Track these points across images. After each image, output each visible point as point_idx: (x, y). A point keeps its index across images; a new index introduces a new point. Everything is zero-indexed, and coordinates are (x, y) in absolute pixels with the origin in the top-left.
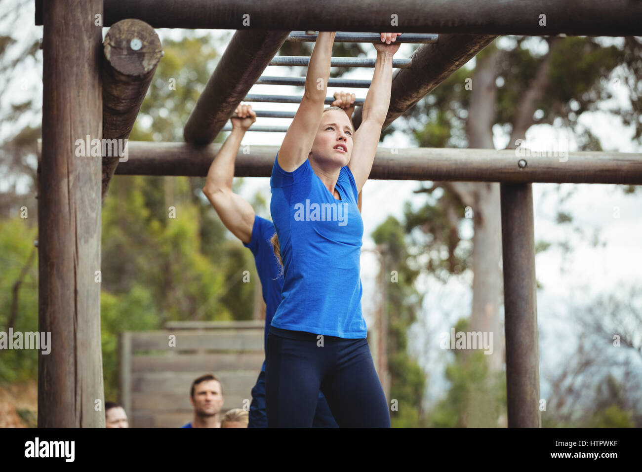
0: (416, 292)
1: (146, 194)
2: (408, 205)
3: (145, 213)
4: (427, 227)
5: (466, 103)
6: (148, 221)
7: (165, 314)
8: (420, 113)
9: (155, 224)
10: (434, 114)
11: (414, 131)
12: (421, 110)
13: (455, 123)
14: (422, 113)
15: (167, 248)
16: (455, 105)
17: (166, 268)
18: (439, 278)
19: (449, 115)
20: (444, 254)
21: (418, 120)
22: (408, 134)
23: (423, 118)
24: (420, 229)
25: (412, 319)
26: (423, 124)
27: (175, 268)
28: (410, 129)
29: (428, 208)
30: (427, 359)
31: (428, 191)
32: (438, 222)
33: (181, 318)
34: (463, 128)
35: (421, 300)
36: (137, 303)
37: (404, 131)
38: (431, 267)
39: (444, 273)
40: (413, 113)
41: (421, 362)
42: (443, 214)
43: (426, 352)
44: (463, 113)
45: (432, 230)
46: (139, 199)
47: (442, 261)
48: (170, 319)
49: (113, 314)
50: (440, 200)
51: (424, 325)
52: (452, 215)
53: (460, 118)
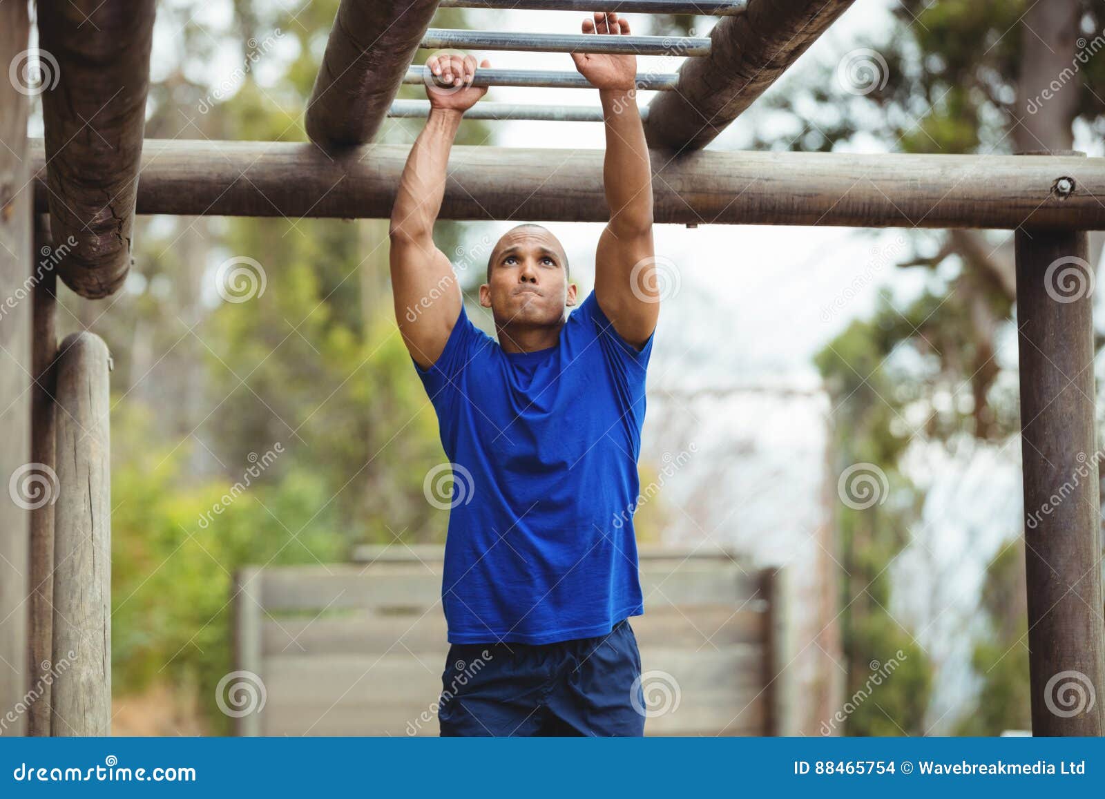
0: (909, 484)
1: (320, 271)
2: (886, 294)
3: (317, 312)
4: (927, 341)
5: (1012, 71)
6: (326, 328)
7: (359, 529)
8: (912, 93)
9: (341, 337)
10: (941, 95)
11: (898, 132)
12: (913, 87)
13: (989, 115)
14: (915, 92)
15: (364, 390)
16: (989, 75)
17: (364, 431)
18: (951, 452)
19: (975, 97)
20: (966, 401)
21: (905, 107)
22: (884, 139)
23: (918, 103)
24: (911, 344)
25: (900, 542)
26: (916, 118)
27: (383, 430)
28: (890, 128)
29: (929, 300)
30: (936, 628)
31: (930, 264)
32: (951, 330)
33: (392, 538)
34: (1006, 127)
35: (920, 500)
36: (296, 507)
37: (876, 133)
38: (936, 429)
39: (964, 441)
40: (896, 94)
41: (921, 637)
42: (964, 314)
43: (934, 612)
44: (1006, 94)
45: (939, 349)
46: (304, 283)
47: (959, 416)
48: (366, 541)
49: (243, 531)
50: (953, 284)
51: (928, 556)
52: (982, 315)
53: (997, 104)
